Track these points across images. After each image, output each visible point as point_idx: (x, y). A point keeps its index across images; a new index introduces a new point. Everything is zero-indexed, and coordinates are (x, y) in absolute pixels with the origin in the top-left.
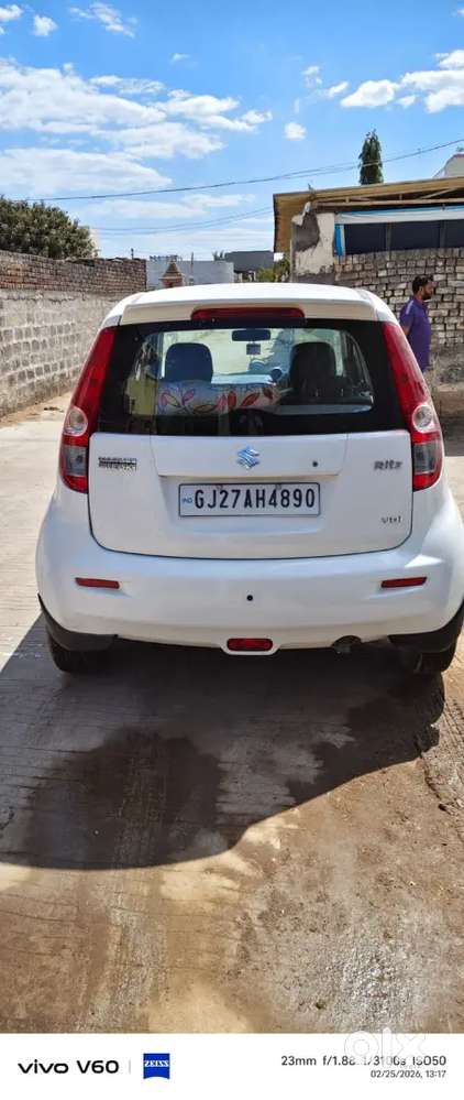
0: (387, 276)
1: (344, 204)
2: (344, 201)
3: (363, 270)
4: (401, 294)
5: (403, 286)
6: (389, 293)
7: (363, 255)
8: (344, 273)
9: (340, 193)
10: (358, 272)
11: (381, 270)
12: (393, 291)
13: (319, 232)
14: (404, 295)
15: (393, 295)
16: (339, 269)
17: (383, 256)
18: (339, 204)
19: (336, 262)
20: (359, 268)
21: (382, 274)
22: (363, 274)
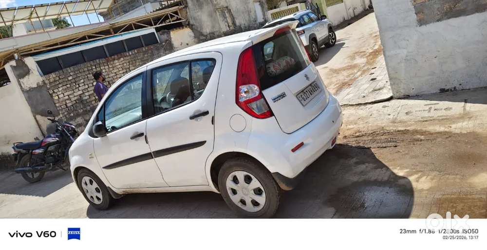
0: (73, 79)
1: (32, 52)
2: (31, 50)
3: (60, 79)
4: (83, 84)
5: (82, 81)
6: (78, 86)
7: (57, 72)
8: (50, 83)
9: (30, 47)
10: (58, 80)
11: (69, 76)
12: (78, 84)
13: (28, 67)
14: (84, 85)
15: (79, 86)
16: (47, 82)
17: (67, 70)
18: (29, 52)
19: (44, 79)
20: (58, 78)
21: (70, 78)
22: (60, 81)
